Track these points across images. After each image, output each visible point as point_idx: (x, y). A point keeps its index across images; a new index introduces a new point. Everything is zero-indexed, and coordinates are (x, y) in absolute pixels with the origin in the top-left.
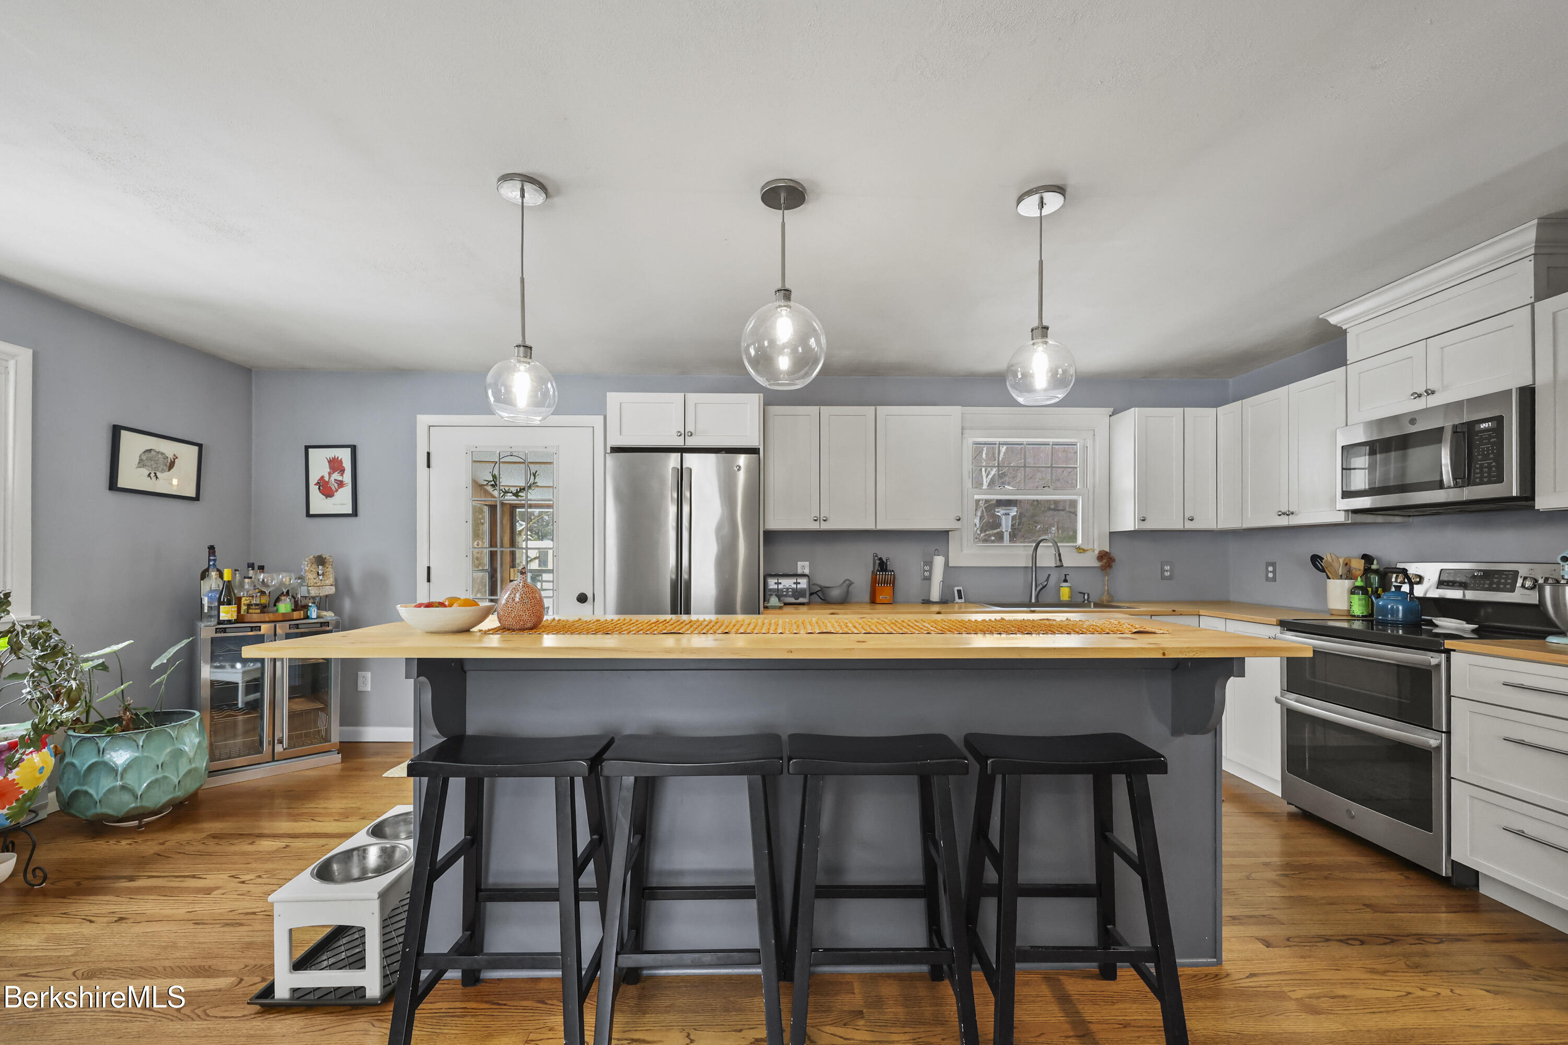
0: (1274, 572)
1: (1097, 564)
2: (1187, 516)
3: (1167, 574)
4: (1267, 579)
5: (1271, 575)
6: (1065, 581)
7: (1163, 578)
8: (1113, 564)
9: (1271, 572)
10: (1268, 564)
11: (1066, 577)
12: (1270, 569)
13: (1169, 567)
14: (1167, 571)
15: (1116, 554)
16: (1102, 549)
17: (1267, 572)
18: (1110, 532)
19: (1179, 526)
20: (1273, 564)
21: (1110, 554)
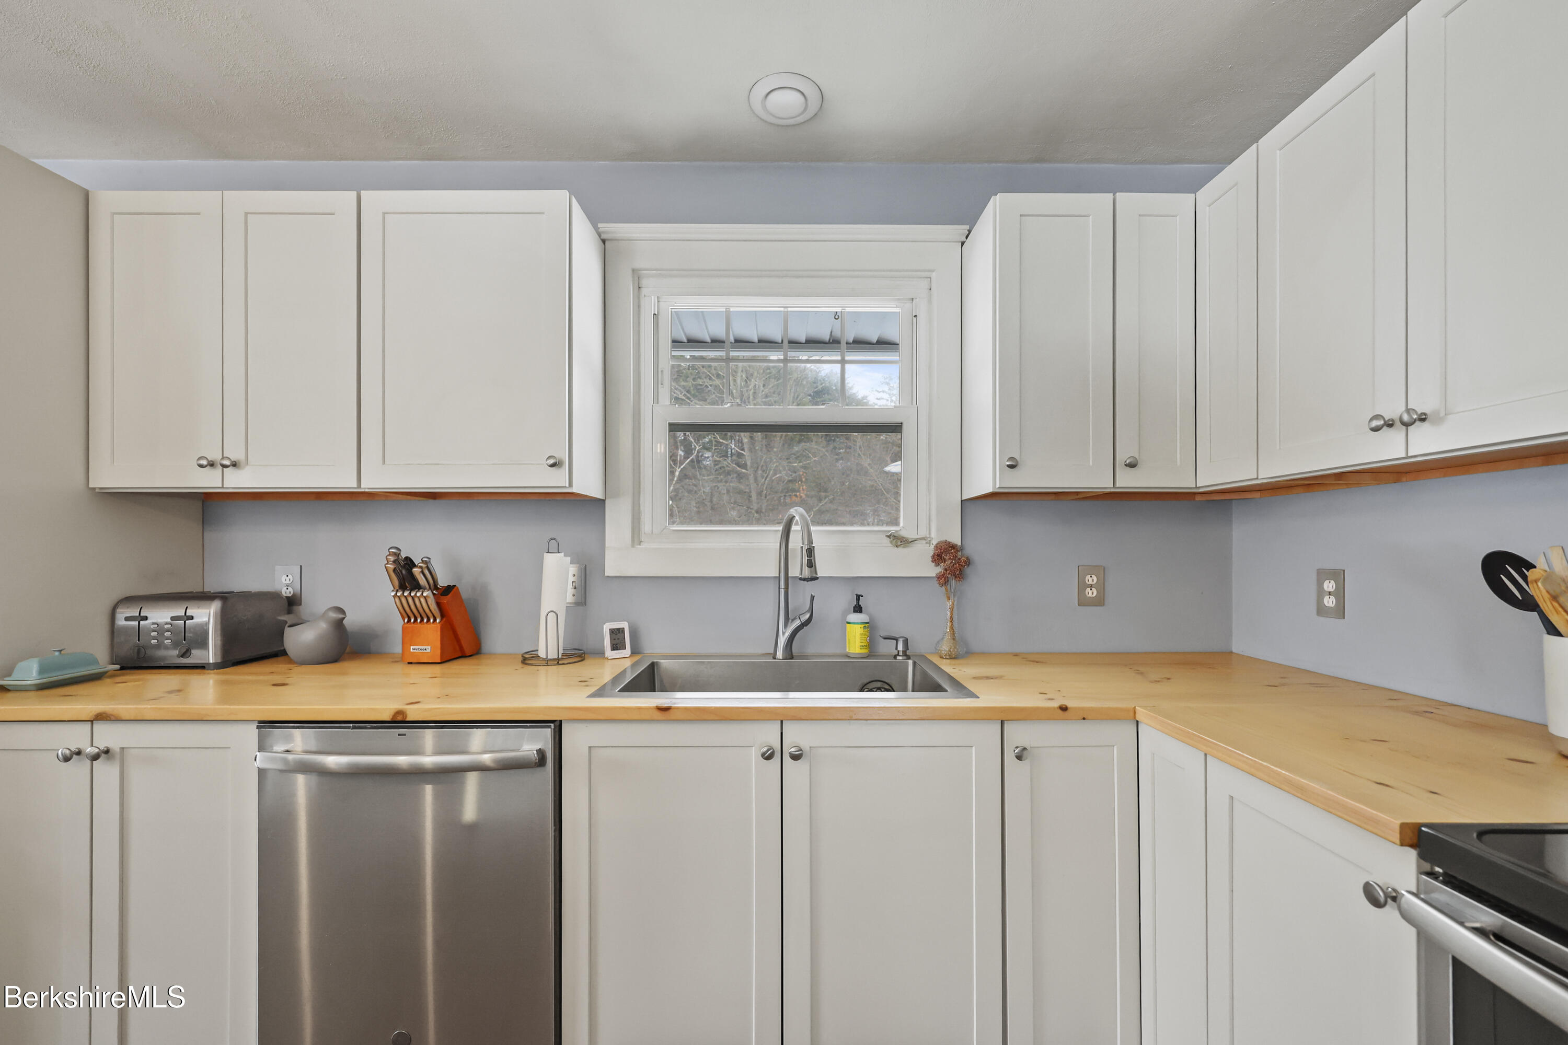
0: (1340, 594)
1: (933, 571)
2: (1122, 457)
3: (1091, 593)
4: (1321, 610)
5: (1329, 602)
6: (858, 609)
7: (1083, 602)
8: (968, 570)
9: (1330, 593)
10: (1323, 575)
11: (858, 600)
12: (1329, 586)
13: (1095, 578)
14: (1091, 586)
15: (973, 549)
16: (943, 539)
17: (1321, 593)
18: (962, 501)
19: (1103, 482)
20: (1338, 575)
21: (962, 548)
